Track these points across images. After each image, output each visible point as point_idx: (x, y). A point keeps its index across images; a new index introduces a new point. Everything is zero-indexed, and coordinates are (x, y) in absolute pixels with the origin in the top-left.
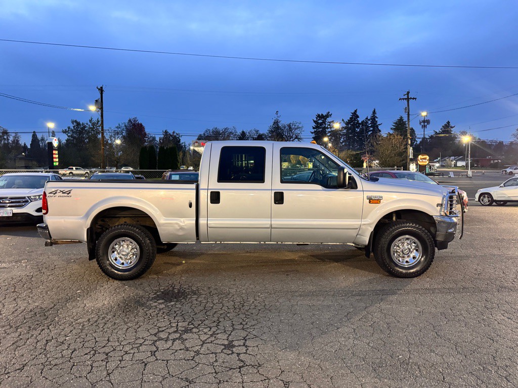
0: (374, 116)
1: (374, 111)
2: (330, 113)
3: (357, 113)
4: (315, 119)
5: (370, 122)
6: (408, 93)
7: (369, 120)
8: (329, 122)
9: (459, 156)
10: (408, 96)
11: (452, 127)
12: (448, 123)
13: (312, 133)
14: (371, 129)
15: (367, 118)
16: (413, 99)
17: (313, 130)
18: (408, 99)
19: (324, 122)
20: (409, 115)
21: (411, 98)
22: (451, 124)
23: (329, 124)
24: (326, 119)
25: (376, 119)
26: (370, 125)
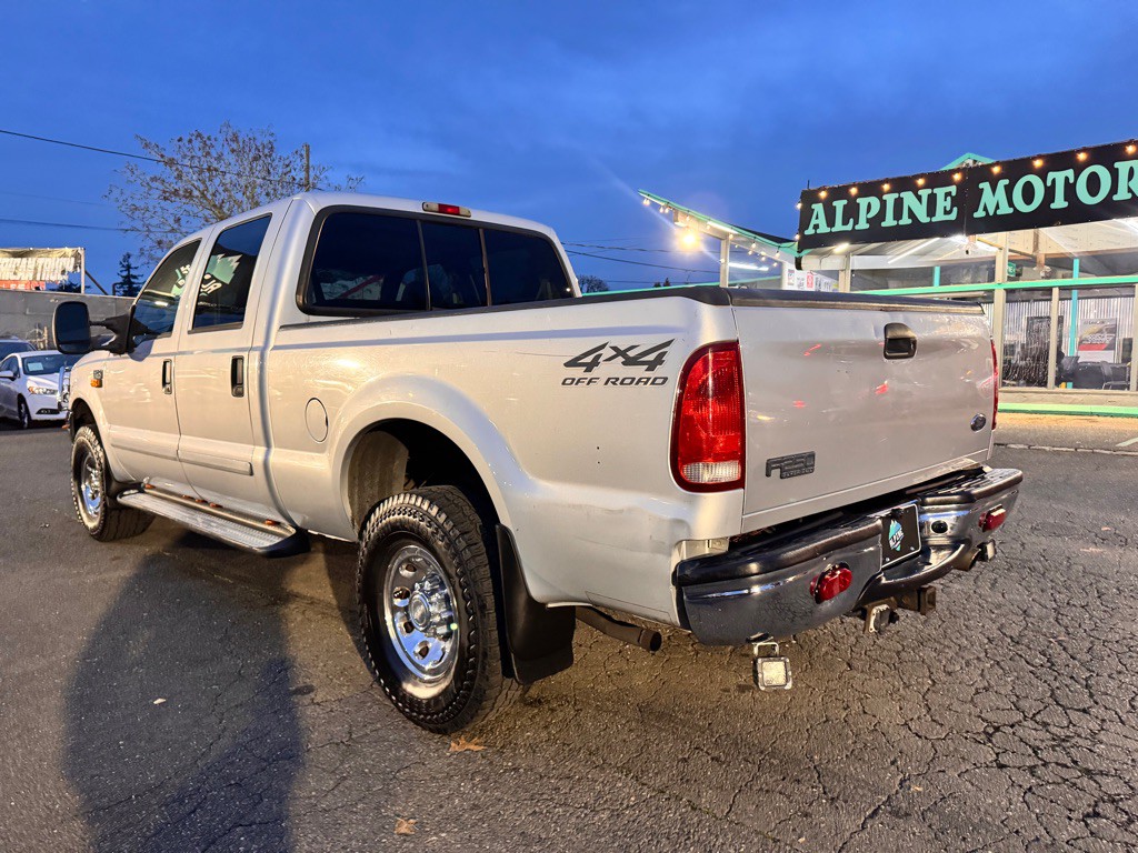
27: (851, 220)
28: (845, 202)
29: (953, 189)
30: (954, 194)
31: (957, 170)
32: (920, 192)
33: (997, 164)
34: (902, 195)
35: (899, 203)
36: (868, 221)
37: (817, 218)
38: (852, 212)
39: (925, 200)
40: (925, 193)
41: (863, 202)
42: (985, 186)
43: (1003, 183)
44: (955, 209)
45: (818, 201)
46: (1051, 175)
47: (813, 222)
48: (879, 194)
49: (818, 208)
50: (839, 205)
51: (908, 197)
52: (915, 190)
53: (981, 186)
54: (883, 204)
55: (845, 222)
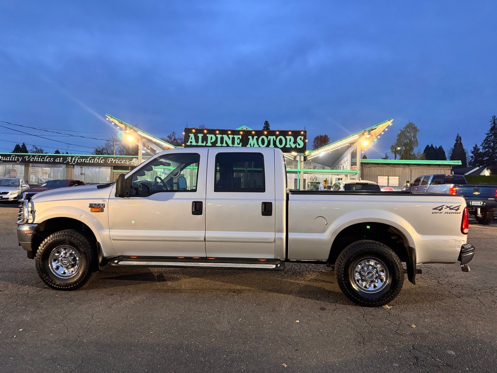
27: (205, 142)
28: (202, 135)
29: (240, 137)
30: (240, 138)
31: (242, 131)
32: (229, 136)
33: (254, 131)
34: (223, 136)
35: (222, 139)
36: (211, 143)
37: (191, 139)
38: (205, 139)
39: (231, 139)
40: (231, 136)
41: (209, 136)
42: (250, 137)
43: (256, 137)
44: (241, 143)
45: (192, 133)
46: (269, 137)
47: (190, 140)
48: (215, 135)
49: (192, 135)
50: (200, 136)
51: (225, 137)
52: (228, 135)
53: (249, 137)
54: (217, 138)
55: (203, 142)
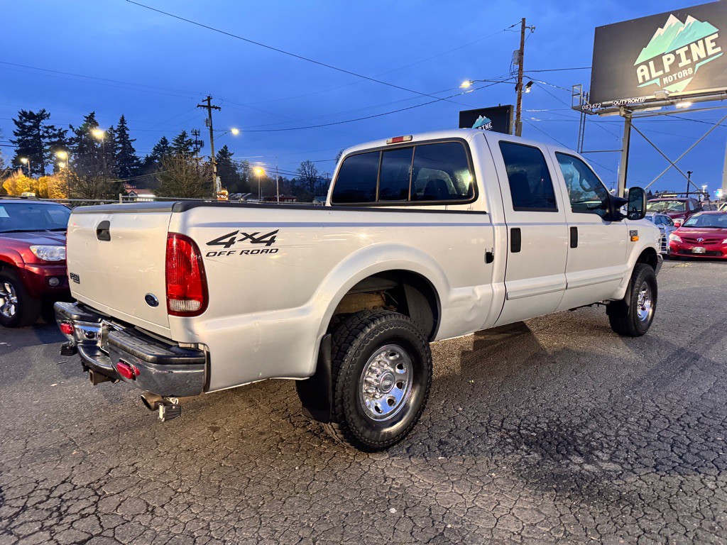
0: (123, 126)
1: (123, 118)
2: (47, 112)
3: (95, 118)
4: (18, 120)
5: (117, 135)
6: (209, 99)
7: (115, 131)
8: (45, 127)
9: (247, 193)
10: (209, 103)
11: (231, 155)
12: (226, 147)
13: (14, 142)
14: (121, 146)
15: (112, 128)
16: (216, 108)
17: (15, 139)
18: (209, 107)
19: (36, 126)
20: (211, 130)
21: (214, 107)
22: (230, 151)
23: (46, 130)
24: (39, 121)
25: (127, 132)
26: (117, 140)
